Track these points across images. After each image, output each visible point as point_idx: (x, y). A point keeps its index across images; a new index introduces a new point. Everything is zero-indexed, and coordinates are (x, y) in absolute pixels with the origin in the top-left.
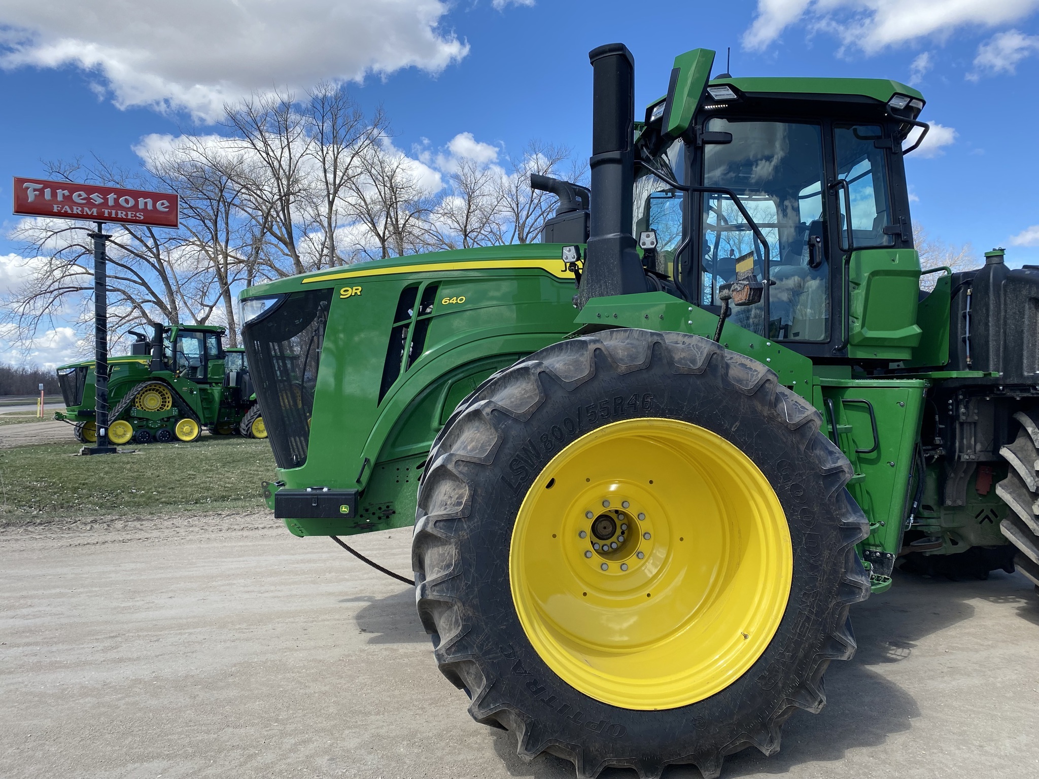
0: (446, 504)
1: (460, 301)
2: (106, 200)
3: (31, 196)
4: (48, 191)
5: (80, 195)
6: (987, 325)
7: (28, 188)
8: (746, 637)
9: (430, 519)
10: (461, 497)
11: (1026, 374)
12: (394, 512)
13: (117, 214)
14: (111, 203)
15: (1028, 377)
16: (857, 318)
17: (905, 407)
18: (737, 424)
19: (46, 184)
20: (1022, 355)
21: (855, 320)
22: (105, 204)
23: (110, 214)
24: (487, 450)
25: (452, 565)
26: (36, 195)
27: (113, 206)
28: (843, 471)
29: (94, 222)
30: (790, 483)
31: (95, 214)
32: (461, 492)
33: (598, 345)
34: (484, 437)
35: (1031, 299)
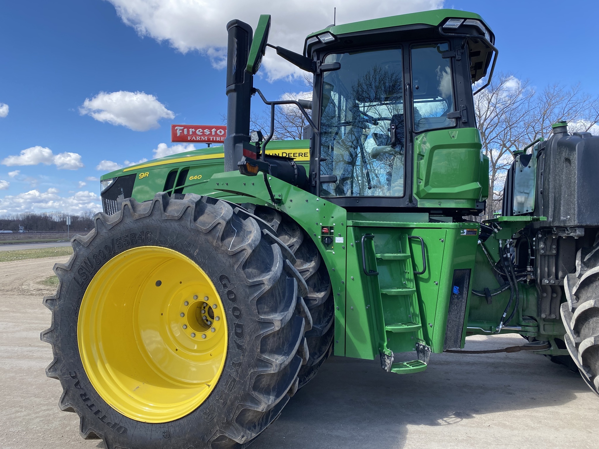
1: (199, 177)
2: (211, 132)
3: (179, 133)
4: (185, 130)
5: (199, 131)
6: (548, 180)
7: (177, 129)
13: (216, 139)
14: (213, 133)
16: (422, 180)
17: (444, 242)
18: (197, 251)
19: (185, 127)
21: (421, 181)
22: (211, 134)
23: (213, 139)
26: (180, 133)
27: (214, 135)
28: (263, 284)
29: (206, 144)
30: (227, 290)
31: (206, 140)
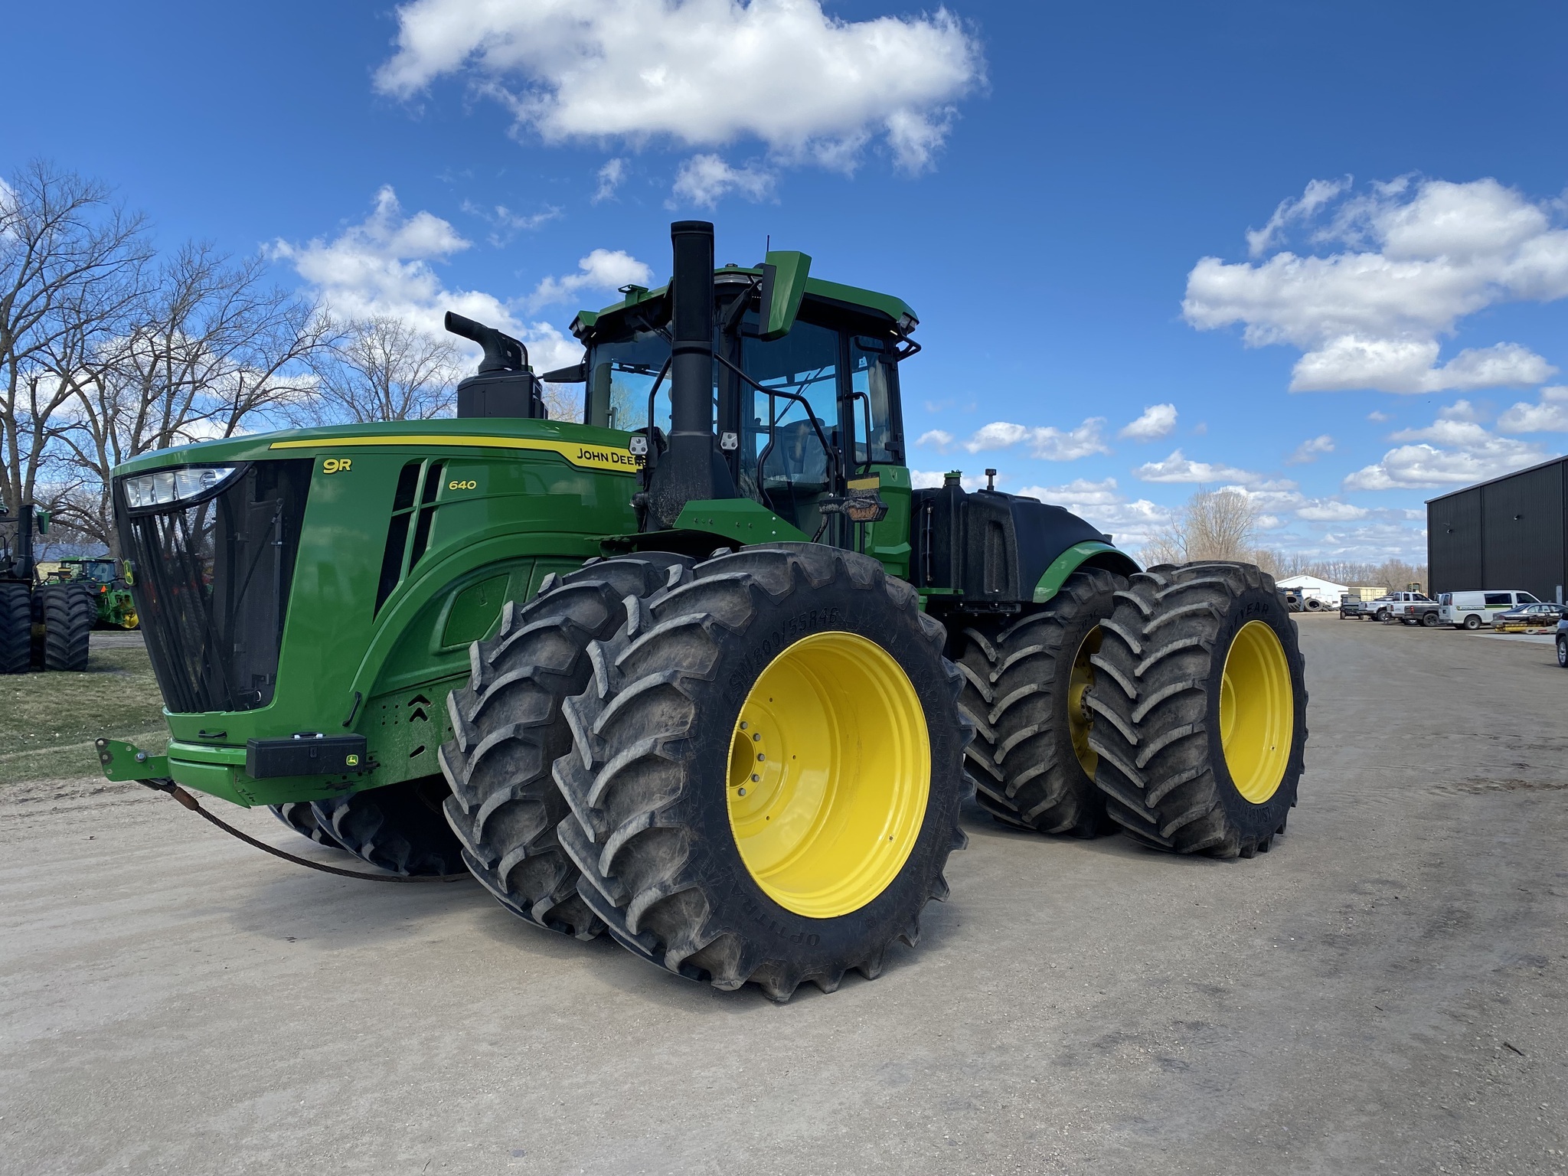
0: (666, 725)
6: (948, 543)
8: (891, 838)
9: (659, 741)
10: (685, 716)
11: (986, 592)
12: (379, 765)
15: (989, 595)
16: (868, 534)
18: (896, 636)
20: (983, 574)
24: (708, 665)
25: (679, 788)
30: (929, 691)
32: (684, 711)
33: (795, 559)
34: (701, 652)
35: (990, 522)
